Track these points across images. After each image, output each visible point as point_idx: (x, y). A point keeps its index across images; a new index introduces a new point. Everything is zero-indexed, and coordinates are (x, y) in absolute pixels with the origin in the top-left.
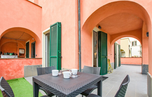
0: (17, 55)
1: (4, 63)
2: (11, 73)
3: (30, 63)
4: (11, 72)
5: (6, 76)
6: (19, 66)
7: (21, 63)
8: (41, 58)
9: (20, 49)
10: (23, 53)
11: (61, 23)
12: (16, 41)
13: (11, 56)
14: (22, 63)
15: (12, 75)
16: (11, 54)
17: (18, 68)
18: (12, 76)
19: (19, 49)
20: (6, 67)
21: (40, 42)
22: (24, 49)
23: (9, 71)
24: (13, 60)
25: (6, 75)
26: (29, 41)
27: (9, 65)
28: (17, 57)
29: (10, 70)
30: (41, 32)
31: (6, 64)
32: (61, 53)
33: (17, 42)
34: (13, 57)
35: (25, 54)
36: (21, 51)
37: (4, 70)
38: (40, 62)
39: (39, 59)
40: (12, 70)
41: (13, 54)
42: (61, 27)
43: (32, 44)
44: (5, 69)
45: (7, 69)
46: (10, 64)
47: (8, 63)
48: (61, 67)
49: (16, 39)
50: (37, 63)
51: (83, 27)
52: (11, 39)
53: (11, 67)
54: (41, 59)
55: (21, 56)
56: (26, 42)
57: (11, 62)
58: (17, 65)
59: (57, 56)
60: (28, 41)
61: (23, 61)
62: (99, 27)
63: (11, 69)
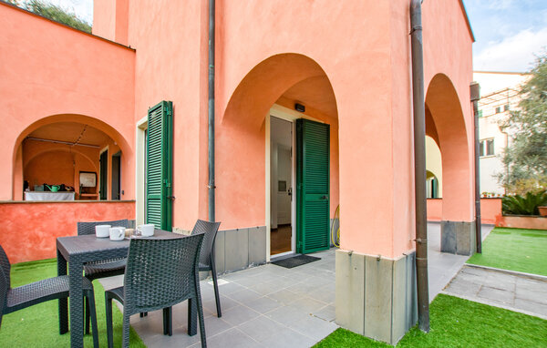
0: (73, 190)
1: (26, 214)
2: (43, 243)
3: (98, 215)
4: (44, 240)
5: (30, 249)
6: (65, 222)
7: (73, 213)
8: (133, 202)
9: (82, 174)
10: (93, 185)
11: (171, 103)
12: (69, 150)
13: (53, 196)
14: (76, 215)
15: (46, 246)
16: (54, 189)
17: (63, 227)
18: (47, 251)
19: (81, 172)
20: (31, 226)
21: (131, 153)
22: (96, 173)
23: (38, 237)
24: (49, 206)
25: (29, 245)
26: (107, 148)
27: (37, 218)
28: (71, 197)
29: (41, 234)
30: (134, 122)
31: (30, 217)
32: (172, 187)
33: (73, 151)
34: (61, 196)
35: (99, 189)
36: (86, 180)
37: (25, 233)
38: (129, 211)
39: (126, 205)
40: (46, 235)
41: (62, 189)
42: (172, 116)
43: (113, 157)
44: (29, 230)
45: (32, 232)
46: (42, 217)
47: (36, 214)
48: (172, 225)
49: (69, 144)
50: (120, 214)
51: (225, 114)
52: (55, 142)
53: (44, 226)
54: (131, 205)
55: (85, 193)
56: (99, 150)
57: (45, 212)
58: (61, 221)
59: (160, 195)
60: (104, 150)
61: (78, 210)
62: (299, 107)
63: (43, 230)
